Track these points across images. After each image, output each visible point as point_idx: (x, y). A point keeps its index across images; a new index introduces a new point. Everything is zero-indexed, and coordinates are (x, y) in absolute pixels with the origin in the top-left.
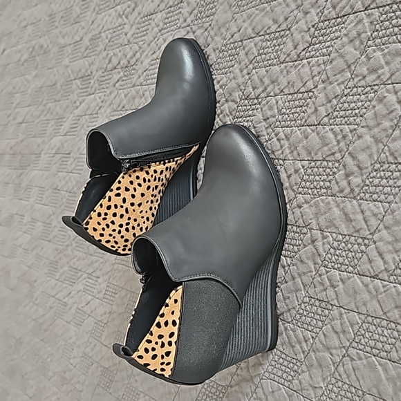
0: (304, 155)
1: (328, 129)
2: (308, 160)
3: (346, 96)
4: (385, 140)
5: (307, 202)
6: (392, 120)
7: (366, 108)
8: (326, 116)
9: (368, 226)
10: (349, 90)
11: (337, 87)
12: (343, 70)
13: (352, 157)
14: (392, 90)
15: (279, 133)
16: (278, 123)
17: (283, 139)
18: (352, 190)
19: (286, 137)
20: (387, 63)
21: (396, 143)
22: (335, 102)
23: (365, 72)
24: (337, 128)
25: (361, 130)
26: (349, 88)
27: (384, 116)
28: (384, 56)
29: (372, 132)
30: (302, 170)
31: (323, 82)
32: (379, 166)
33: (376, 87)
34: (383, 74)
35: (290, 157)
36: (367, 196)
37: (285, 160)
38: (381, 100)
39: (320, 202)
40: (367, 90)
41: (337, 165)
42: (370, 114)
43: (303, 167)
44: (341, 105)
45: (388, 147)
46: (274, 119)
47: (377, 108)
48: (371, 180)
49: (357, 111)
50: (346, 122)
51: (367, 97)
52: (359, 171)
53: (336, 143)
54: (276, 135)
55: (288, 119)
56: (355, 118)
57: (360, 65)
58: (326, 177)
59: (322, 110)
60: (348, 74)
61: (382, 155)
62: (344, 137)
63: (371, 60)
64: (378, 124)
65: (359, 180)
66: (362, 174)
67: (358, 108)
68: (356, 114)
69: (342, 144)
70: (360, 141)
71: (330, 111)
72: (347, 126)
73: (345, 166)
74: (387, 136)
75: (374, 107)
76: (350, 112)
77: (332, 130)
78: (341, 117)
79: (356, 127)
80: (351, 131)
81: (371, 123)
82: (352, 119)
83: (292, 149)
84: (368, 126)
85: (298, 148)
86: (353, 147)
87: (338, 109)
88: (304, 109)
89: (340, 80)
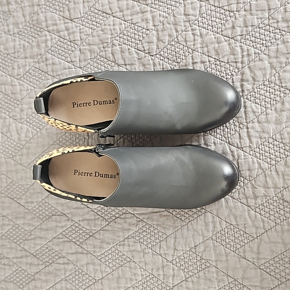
0: (213, 53)
1: (238, 44)
2: (215, 59)
3: (259, 28)
4: (278, 69)
7: (271, 43)
8: (240, 35)
9: (246, 117)
10: (263, 25)
11: (256, 20)
12: (264, 10)
13: (251, 70)
15: (196, 30)
16: (197, 22)
17: (197, 36)
18: (243, 91)
19: (201, 35)
21: (285, 74)
22: (250, 28)
23: (280, 19)
24: (245, 47)
25: (262, 56)
26: (264, 24)
27: (283, 54)
29: (271, 60)
30: (208, 63)
31: (245, 10)
32: (268, 83)
33: (284, 33)
35: (199, 50)
36: (252, 98)
37: (194, 50)
40: (276, 31)
41: (237, 70)
42: (273, 48)
43: (209, 61)
44: (254, 33)
46: (194, 18)
47: (280, 46)
48: (259, 90)
49: (264, 42)
50: (253, 46)
51: (275, 36)
52: (253, 81)
53: (241, 56)
54: (192, 30)
55: (207, 23)
56: (261, 46)
57: (278, 12)
58: (225, 75)
59: (238, 30)
60: (267, 15)
61: (273, 77)
62: (249, 55)
63: (287, 13)
64: (277, 57)
65: (250, 87)
66: (254, 84)
67: (266, 41)
68: (263, 43)
69: (246, 59)
70: (260, 63)
71: (244, 33)
72: (253, 49)
73: (243, 74)
74: (281, 67)
75: (278, 45)
76: (259, 40)
77: (241, 46)
78: (251, 41)
79: (260, 52)
80: (255, 53)
81: (272, 54)
82: (258, 46)
83: (204, 45)
84: (269, 55)
85: (209, 47)
86: (253, 64)
87: (250, 34)
88: (222, 22)
89: (260, 16)
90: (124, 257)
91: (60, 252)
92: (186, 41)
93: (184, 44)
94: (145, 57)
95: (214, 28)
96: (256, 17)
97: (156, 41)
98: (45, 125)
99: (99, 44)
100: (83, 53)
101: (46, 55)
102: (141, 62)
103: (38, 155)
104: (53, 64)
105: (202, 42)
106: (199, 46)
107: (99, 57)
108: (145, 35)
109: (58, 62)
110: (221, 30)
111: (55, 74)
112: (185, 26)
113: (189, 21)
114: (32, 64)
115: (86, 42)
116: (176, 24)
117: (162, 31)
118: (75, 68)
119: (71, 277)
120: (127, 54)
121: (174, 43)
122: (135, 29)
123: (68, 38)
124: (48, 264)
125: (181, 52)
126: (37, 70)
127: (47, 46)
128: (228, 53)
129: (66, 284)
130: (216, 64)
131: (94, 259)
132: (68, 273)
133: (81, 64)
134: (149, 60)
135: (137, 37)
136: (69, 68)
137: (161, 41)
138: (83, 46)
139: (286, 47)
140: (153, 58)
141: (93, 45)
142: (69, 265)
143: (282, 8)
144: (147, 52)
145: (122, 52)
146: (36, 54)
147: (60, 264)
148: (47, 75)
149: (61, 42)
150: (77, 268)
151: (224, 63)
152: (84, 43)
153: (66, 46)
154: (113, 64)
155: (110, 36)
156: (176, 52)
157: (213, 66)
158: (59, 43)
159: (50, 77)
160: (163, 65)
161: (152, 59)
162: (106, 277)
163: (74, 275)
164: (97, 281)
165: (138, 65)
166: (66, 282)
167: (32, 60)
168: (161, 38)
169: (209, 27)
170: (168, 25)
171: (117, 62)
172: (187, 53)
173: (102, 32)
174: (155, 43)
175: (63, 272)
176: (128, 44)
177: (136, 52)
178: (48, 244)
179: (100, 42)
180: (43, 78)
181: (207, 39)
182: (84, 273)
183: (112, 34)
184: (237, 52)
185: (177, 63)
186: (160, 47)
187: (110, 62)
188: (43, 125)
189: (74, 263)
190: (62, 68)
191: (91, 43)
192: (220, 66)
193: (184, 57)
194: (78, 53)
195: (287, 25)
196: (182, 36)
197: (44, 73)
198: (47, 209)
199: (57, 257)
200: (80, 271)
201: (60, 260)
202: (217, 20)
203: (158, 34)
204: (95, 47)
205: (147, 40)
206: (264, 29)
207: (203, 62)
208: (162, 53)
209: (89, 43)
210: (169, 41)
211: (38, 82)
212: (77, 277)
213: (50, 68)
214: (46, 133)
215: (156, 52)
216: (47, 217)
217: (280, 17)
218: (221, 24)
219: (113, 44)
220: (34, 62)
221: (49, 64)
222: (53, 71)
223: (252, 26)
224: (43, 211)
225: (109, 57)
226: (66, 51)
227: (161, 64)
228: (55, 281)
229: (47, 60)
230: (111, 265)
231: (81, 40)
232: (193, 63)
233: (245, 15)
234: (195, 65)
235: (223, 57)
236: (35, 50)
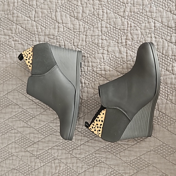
0: (112, 23)
1: (126, 21)
2: (113, 26)
4: (145, 36)
5: (106, 40)
6: (150, 31)
7: (142, 22)
8: (127, 16)
9: (127, 58)
10: (139, 13)
11: (136, 9)
12: (140, 5)
13: (131, 34)
14: (154, 22)
16: (105, 5)
18: (126, 45)
19: (107, 13)
20: (156, 12)
21: (148, 38)
23: (148, 11)
24: (129, 23)
27: (148, 28)
28: (156, 9)
29: (141, 31)
30: (109, 28)
31: (131, 4)
33: (149, 18)
34: (153, 15)
35: (105, 20)
36: (131, 49)
37: (102, 20)
38: (149, 22)
39: (112, 42)
40: (146, 16)
41: (124, 34)
42: (143, 25)
43: (110, 27)
44: (134, 16)
45: (145, 38)
46: (104, 3)
47: (146, 24)
48: (134, 45)
49: (139, 21)
50: (133, 22)
51: (145, 19)
52: (132, 40)
53: (127, 27)
54: (102, 9)
55: (110, 7)
56: (138, 23)
57: (147, 7)
58: (118, 36)
59: (127, 13)
60: (142, 7)
61: (142, 39)
62: (131, 27)
63: (151, 8)
64: (145, 30)
65: (130, 43)
66: (132, 42)
67: (140, 20)
68: (138, 22)
69: (129, 28)
70: (136, 31)
71: (130, 15)
72: (133, 24)
73: (127, 36)
74: (146, 35)
75: (146, 23)
76: (137, 20)
77: (127, 22)
78: (132, 19)
79: (137, 26)
80: (134, 26)
81: (143, 28)
82: (136, 22)
83: (108, 19)
84: (141, 28)
85: (111, 20)
86: (133, 31)
87: (133, 16)
88: (119, 8)
89: (138, 8)
90: (53, 129)
91: (13, 126)
92: (98, 15)
93: (97, 16)
94: (74, 20)
95: (114, 11)
96: (136, 8)
97: (82, 12)
98: (9, 52)
99: (47, 9)
100: (37, 13)
101: (13, 11)
102: (72, 23)
103: (3, 69)
104: (17, 17)
105: (107, 17)
106: (105, 18)
107: (47, 16)
108: (76, 8)
109: (20, 16)
110: (117, 12)
111: (18, 23)
112: (98, 7)
113: (101, 4)
114: (3, 15)
115: (39, 7)
116: (94, 5)
117: (86, 7)
118: (31, 21)
119: (19, 141)
120: (64, 17)
121: (91, 15)
122: (70, 4)
123: (29, 3)
124: (4, 133)
125: (95, 20)
126: (6, 19)
127: (14, 6)
128: (120, 25)
129: (15, 145)
130: (113, 29)
131: (34, 130)
132: (17, 139)
133: (35, 19)
134: (77, 22)
135: (71, 9)
136: (28, 21)
137: (85, 13)
138: (38, 9)
139: (150, 25)
140: (79, 21)
141: (44, 9)
142: (18, 134)
143: (149, 5)
144: (76, 18)
145: (61, 16)
146: (6, 9)
147: (12, 133)
148: (12, 23)
149: (24, 5)
150: (23, 136)
151: (117, 30)
152: (38, 7)
153: (26, 7)
154: (55, 22)
155: (55, 6)
156: (92, 20)
157: (112, 30)
158: (23, 5)
159: (14, 24)
160: (84, 26)
161: (78, 22)
162: (41, 140)
163: (21, 140)
164: (35, 143)
165: (70, 24)
166: (15, 144)
167: (3, 13)
168: (85, 11)
169: (111, 9)
170: (89, 5)
171: (57, 21)
172: (98, 21)
173: (50, 3)
174: (81, 13)
175: (14, 138)
176: (65, 12)
177: (69, 17)
178: (5, 121)
179: (49, 8)
180: (10, 24)
181: (110, 15)
182: (27, 138)
183: (56, 5)
184: (125, 24)
185: (92, 26)
186: (83, 16)
187: (53, 21)
188: (8, 51)
189: (22, 133)
190: (23, 20)
191: (43, 8)
192: (116, 31)
193: (96, 23)
194: (34, 12)
195: (151, 14)
196: (96, 12)
197: (10, 21)
198: (6, 101)
199: (10, 129)
200: (25, 137)
201: (12, 131)
202: (116, 7)
203: (83, 9)
204: (45, 11)
205: (77, 11)
206: (139, 14)
207: (106, 27)
208: (84, 19)
209: (41, 8)
210: (89, 13)
211: (6, 26)
213: (15, 19)
214: (9, 56)
215: (81, 18)
216: (6, 106)
217: (148, 10)
218: (118, 9)
219: (56, 11)
220: (4, 14)
221: (15, 17)
222: (17, 21)
223: (134, 12)
224: (3, 102)
225: (53, 18)
226: (26, 10)
227: (83, 25)
228: (8, 143)
229: (13, 13)
230: (44, 134)
231: (37, 5)
232: (101, 27)
233: (131, 6)
234: (102, 28)
235: (118, 26)
236: (6, 7)
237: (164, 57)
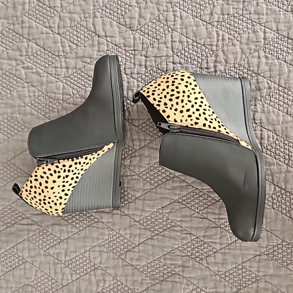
0: (191, 35)
1: (215, 30)
2: (193, 40)
3: (234, 17)
4: (247, 55)
5: (180, 63)
6: (256, 46)
7: (243, 31)
8: (217, 21)
10: (238, 15)
11: (232, 9)
12: (240, 2)
13: (224, 53)
14: (263, 30)
15: (177, 11)
16: (178, 4)
17: (178, 17)
18: (216, 71)
19: (181, 17)
20: (267, 14)
21: (253, 59)
22: (226, 16)
23: (253, 12)
24: (221, 33)
25: (235, 42)
26: (238, 14)
27: (253, 42)
28: (267, 9)
29: (242, 46)
30: (186, 44)
32: (238, 66)
33: (255, 24)
34: (262, 18)
35: (179, 30)
37: (174, 30)
38: (254, 32)
39: (191, 68)
40: (249, 21)
41: (211, 53)
42: (245, 36)
43: (187, 42)
44: (229, 21)
45: (248, 59)
47: (250, 35)
48: (230, 71)
49: (238, 30)
50: (228, 32)
51: (247, 26)
52: (225, 63)
53: (216, 40)
54: (173, 11)
55: (187, 7)
56: (235, 33)
57: (251, 5)
58: (200, 56)
59: (216, 16)
60: (242, 6)
61: (243, 61)
62: (223, 40)
63: (259, 7)
64: (247, 44)
65: (222, 68)
66: (226, 66)
67: (239, 29)
68: (236, 31)
69: (220, 43)
70: (233, 47)
71: (221, 20)
72: (227, 35)
73: (217, 56)
74: (250, 53)
75: (249, 33)
76: (233, 28)
77: (217, 31)
78: (226, 27)
79: (233, 38)
80: (229, 39)
81: (244, 41)
82: (232, 32)
83: (183, 27)
84: (241, 42)
85: (188, 29)
86: (227, 48)
87: (226, 22)
88: (202, 7)
89: (235, 6)
90: (92, 218)
91: (24, 213)
92: (167, 21)
93: (165, 23)
94: (126, 31)
95: (193, 13)
96: (232, 7)
97: (138, 17)
98: (16, 87)
99: (80, 13)
100: (63, 20)
101: (23, 17)
102: (122, 36)
103: (6, 116)
104: (30, 27)
105: (182, 24)
106: (179, 26)
107: (79, 26)
108: (128, 11)
109: (35, 26)
110: (199, 14)
111: (31, 38)
112: (166, 7)
113: (171, 3)
114: (6, 25)
115: (66, 10)
116: (158, 4)
117: (145, 9)
118: (53, 34)
119: (34, 237)
120: (108, 26)
121: (155, 21)
122: (118, 4)
123: (48, 3)
124: (10, 225)
125: (162, 30)
126: (11, 31)
127: (24, 9)
128: (205, 36)
129: (29, 244)
130: (193, 45)
131: (60, 220)
132: (32, 234)
133: (59, 30)
134: (130, 35)
135: (119, 11)
136: (47, 33)
137: (143, 18)
138: (64, 13)
139: (256, 36)
140: (134, 33)
141: (74, 13)
142: (33, 226)
143: (254, 2)
144: (128, 26)
145: (104, 24)
146: (11, 15)
147: (23, 224)
148: (22, 38)
149: (40, 7)
150: (42, 229)
151: (200, 45)
152: (65, 11)
153: (45, 11)
154: (93, 35)
155: (92, 8)
156: (156, 30)
157: (191, 47)
158: (38, 7)
159: (25, 40)
160: (143, 40)
161: (132, 33)
162: (72, 237)
163: (38, 236)
164: (62, 241)
165: (118, 38)
166: (29, 242)
167: (6, 21)
168: (143, 15)
169: (189, 11)
170: (151, 4)
171: (97, 33)
172: (167, 32)
173: (84, 3)
174: (137, 19)
175: (26, 233)
176: (110, 17)
177: (117, 25)
178: (12, 205)
179: (82, 12)
180: (18, 40)
181: (186, 21)
182: (49, 233)
183: (94, 6)
184: (214, 36)
185: (157, 39)
186: (141, 23)
187: (90, 33)
188: (14, 87)
189: (39, 224)
190: (40, 32)
191: (72, 11)
192: (197, 47)
193: (163, 35)
194: (57, 19)
195: (258, 17)
196: (163, 16)
197: (18, 35)
198: (12, 170)
199: (20, 218)
200: (45, 231)
201: (24, 221)
202: (197, 6)
203: (140, 11)
204: (76, 17)
205: (130, 16)
206: (238, 18)
207: (181, 42)
208: (143, 29)
209: (70, 11)
210: (150, 19)
211: (11, 44)
212: (41, 237)
213: (26, 31)
214: (17, 95)
215: (137, 27)
216: (12, 179)
217: (252, 10)
218: (201, 9)
219: (95, 16)
220: (8, 23)
221: (25, 27)
222: (29, 34)
223: (228, 14)
224: (8, 172)
225: (90, 28)
226: (44, 16)
227: (141, 39)
228: (17, 241)
229: (23, 22)
230: (78, 226)
231: (62, 6)
232: (172, 41)
233: (223, 5)
234: (173, 43)
235: (200, 39)
236: (11, 11)
237: (283, 91)
